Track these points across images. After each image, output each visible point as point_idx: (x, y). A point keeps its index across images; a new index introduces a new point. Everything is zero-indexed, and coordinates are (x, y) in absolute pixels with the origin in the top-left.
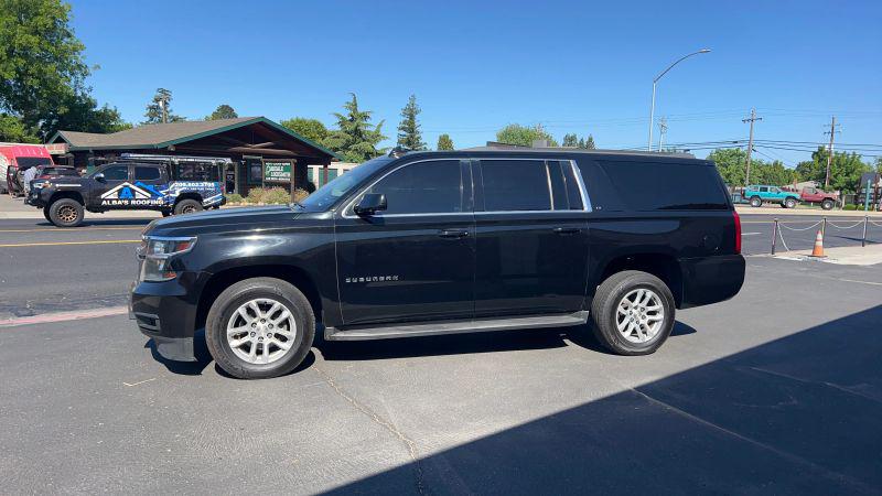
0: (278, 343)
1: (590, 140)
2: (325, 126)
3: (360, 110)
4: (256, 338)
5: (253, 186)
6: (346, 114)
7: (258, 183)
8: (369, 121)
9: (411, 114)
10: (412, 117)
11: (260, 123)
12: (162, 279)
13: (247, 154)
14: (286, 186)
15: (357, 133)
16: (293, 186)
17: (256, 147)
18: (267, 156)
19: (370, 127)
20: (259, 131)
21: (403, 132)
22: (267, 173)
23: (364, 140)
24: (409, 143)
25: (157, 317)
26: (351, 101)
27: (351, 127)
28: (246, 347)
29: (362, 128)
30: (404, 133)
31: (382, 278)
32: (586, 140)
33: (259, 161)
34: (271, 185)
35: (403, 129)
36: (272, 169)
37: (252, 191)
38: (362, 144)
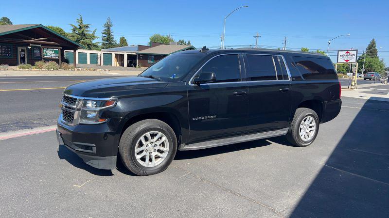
0: (159, 154)
1: (189, 42)
2: (64, 30)
3: (84, 23)
4: (148, 152)
5: (38, 60)
6: (77, 25)
7: (39, 58)
8: (89, 29)
9: (108, 27)
10: (109, 28)
11: (39, 28)
12: (95, 123)
13: (32, 43)
14: (56, 61)
15: (83, 34)
16: (60, 61)
17: (38, 40)
18: (44, 45)
19: (89, 32)
20: (39, 32)
21: (104, 35)
22: (45, 53)
23: (87, 38)
24: (108, 40)
25: (94, 145)
26: (79, 19)
27: (80, 31)
28: (143, 159)
29: (85, 32)
30: (106, 35)
31: (209, 117)
32: (187, 43)
33: (39, 48)
34: (47, 60)
35: (105, 33)
36: (47, 52)
37: (36, 63)
38: (85, 40)
